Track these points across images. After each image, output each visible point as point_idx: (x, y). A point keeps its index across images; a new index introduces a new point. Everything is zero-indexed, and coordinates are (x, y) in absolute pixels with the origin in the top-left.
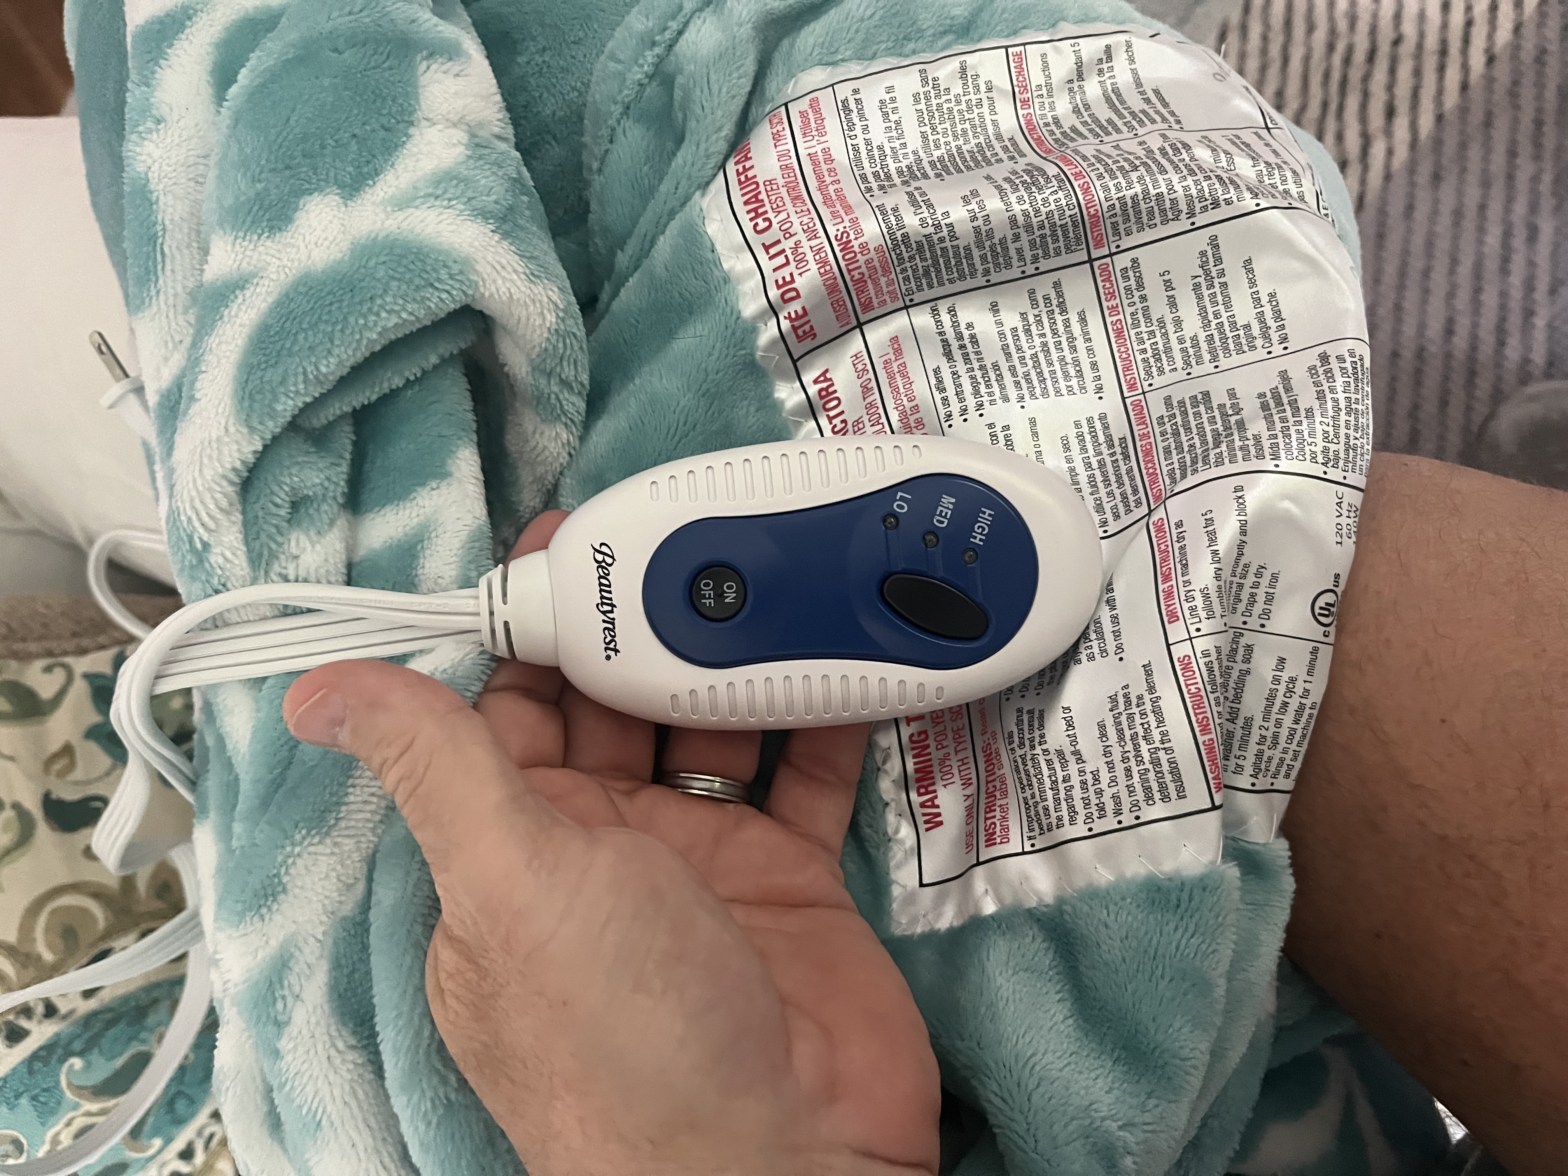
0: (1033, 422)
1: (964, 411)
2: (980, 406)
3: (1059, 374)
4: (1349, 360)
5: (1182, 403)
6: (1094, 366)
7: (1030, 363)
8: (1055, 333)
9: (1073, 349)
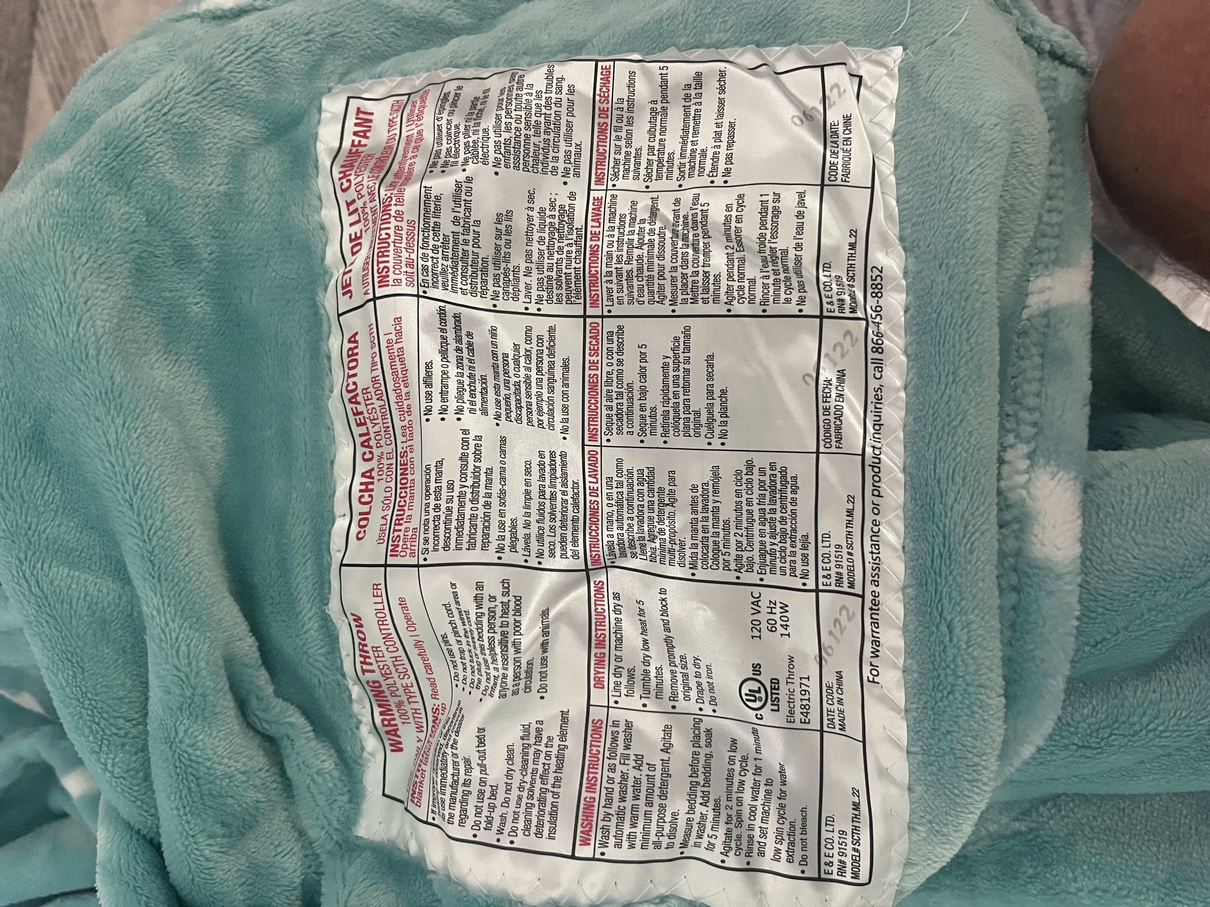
8: (539, 370)
9: (551, 390)
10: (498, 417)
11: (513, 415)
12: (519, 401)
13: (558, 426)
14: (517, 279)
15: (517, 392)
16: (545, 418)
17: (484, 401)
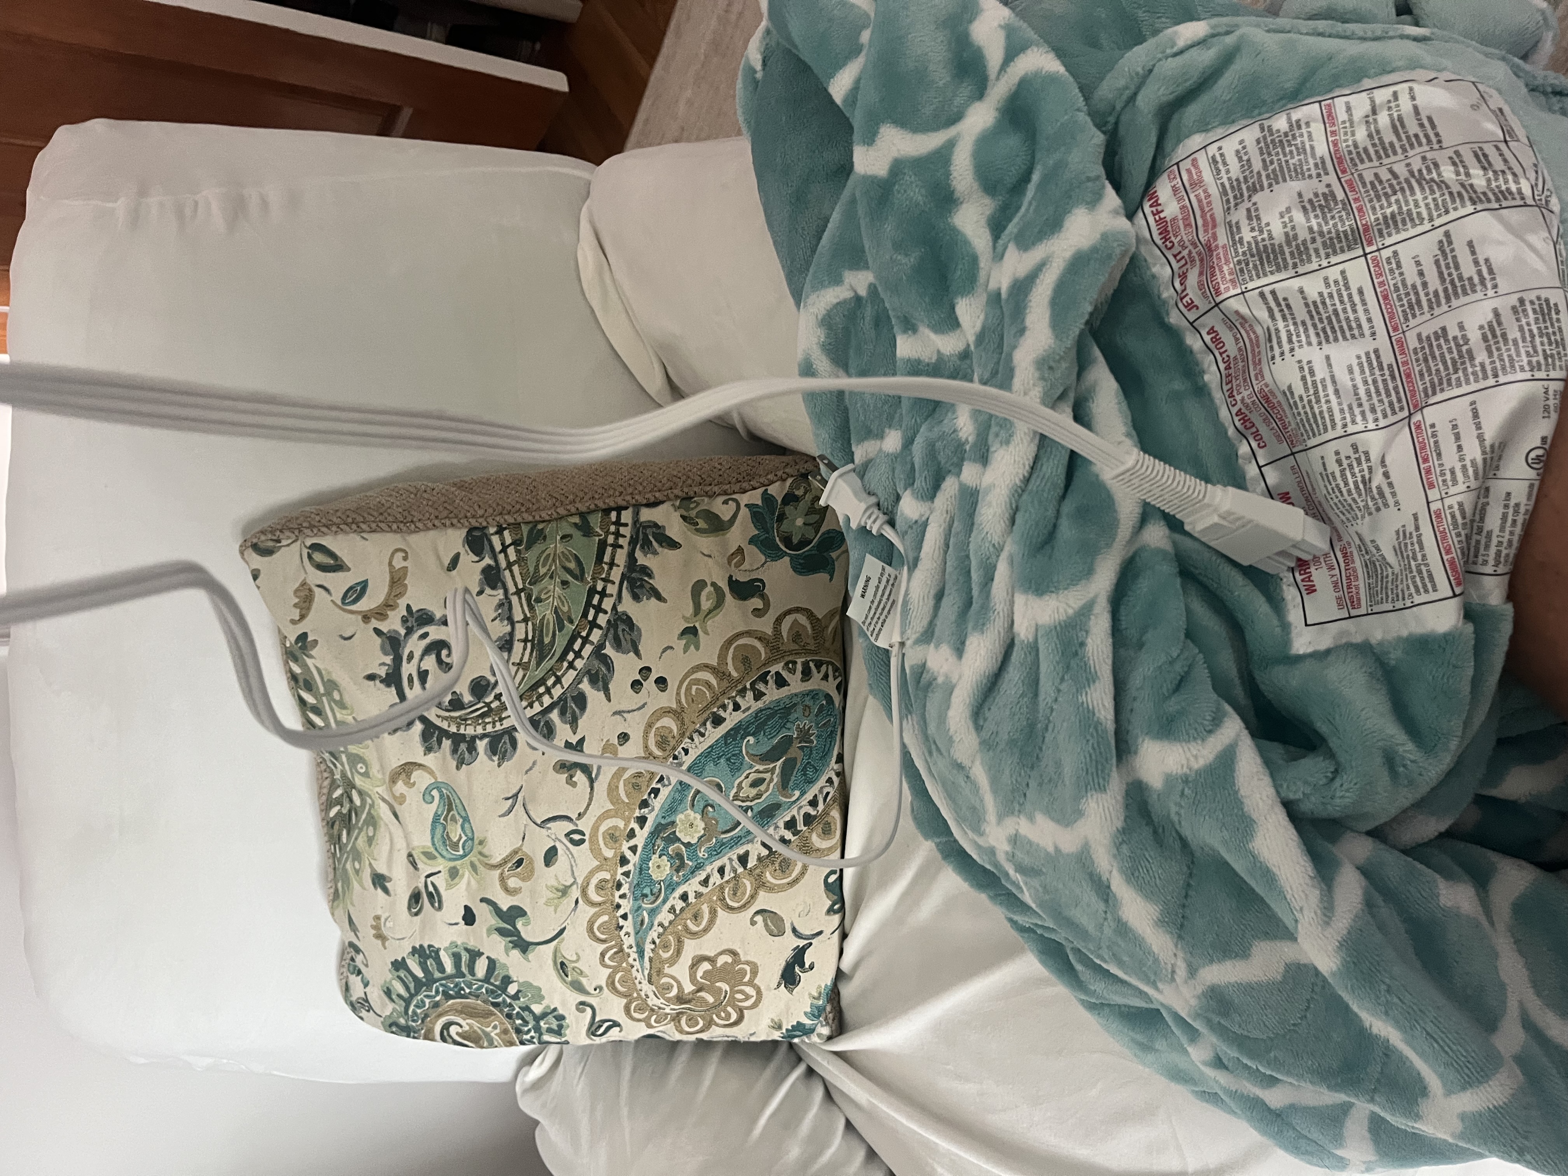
0: (1328, 358)
1: (1282, 354)
2: (1292, 350)
3: (1345, 327)
4: (1537, 302)
5: (1428, 338)
6: (1369, 320)
7: (1326, 321)
8: (1342, 302)
9: (1355, 311)
10: (1320, 343)
11: (1331, 338)
12: (1333, 328)
13: (1367, 332)
14: (1307, 249)
15: (1330, 322)
16: (1356, 332)
17: (1308, 337)
